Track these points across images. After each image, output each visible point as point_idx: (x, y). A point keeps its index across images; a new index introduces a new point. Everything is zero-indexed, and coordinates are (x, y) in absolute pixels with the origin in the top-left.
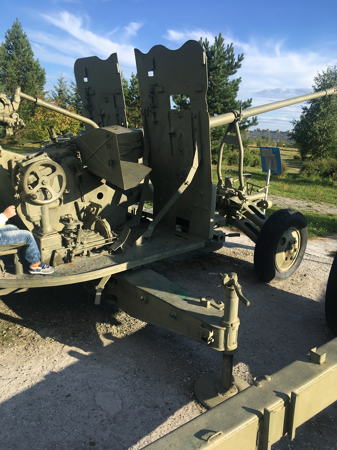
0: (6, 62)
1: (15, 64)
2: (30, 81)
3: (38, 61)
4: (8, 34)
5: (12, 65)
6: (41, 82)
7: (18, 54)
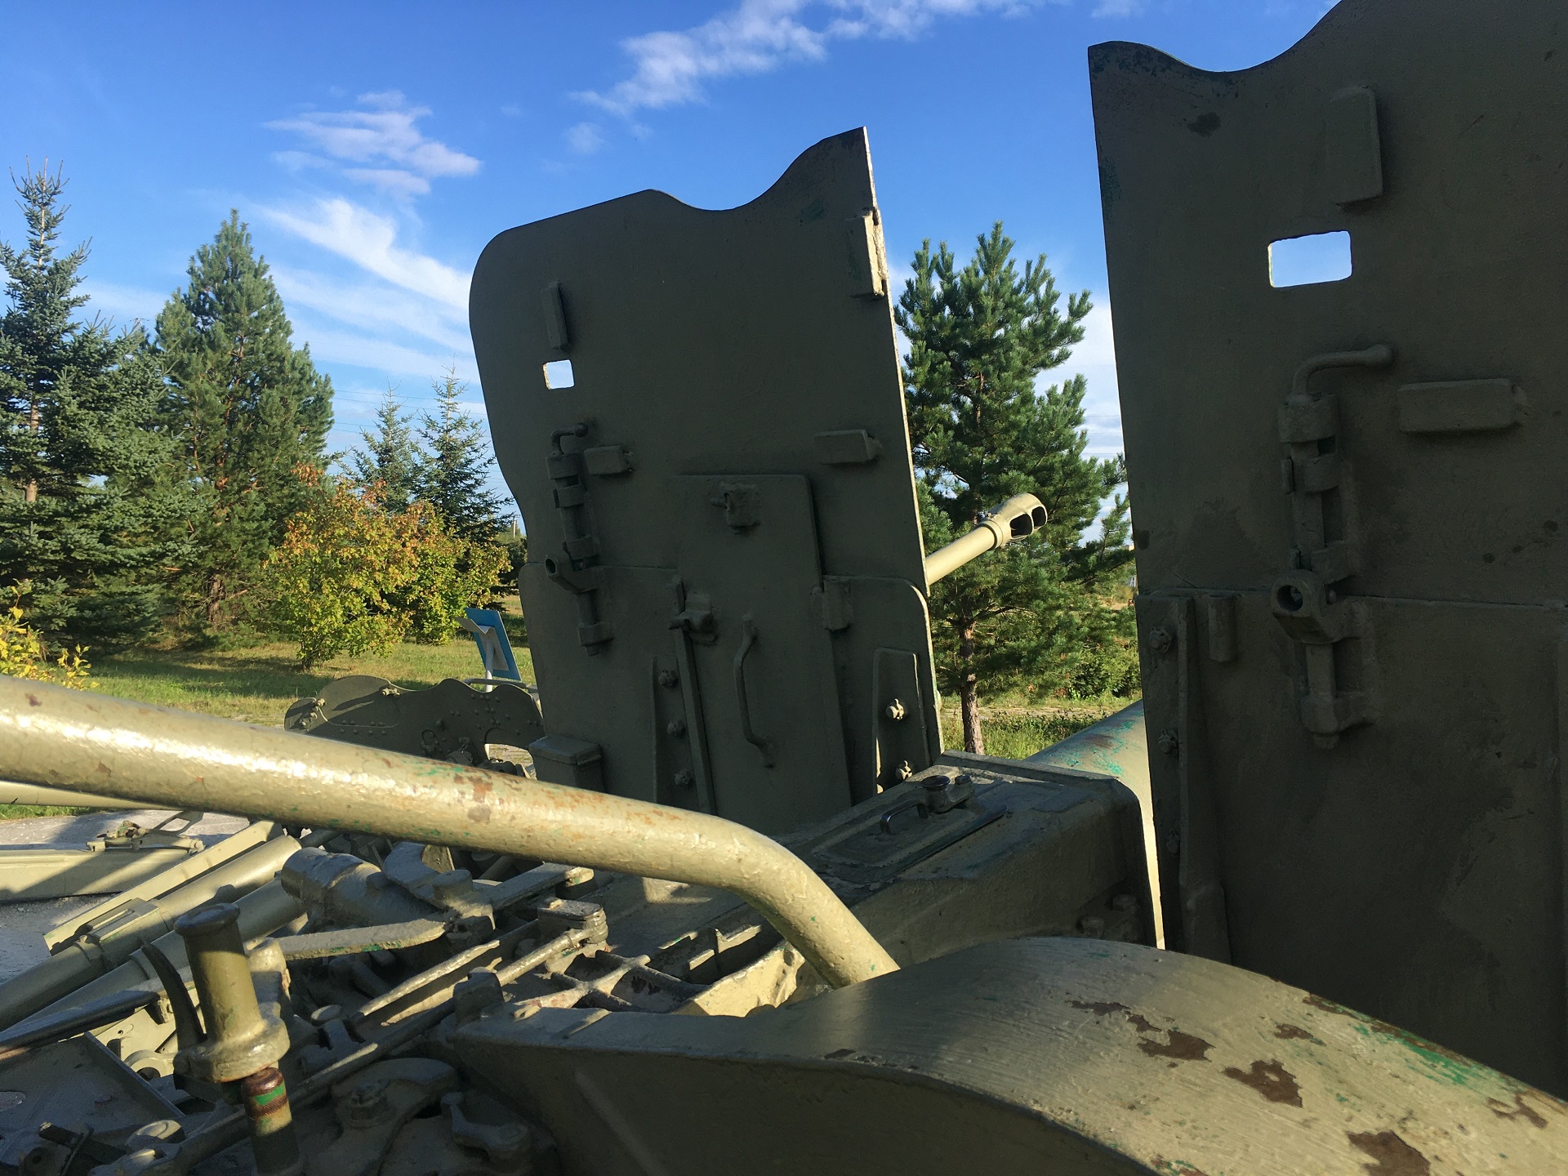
0: (186, 356)
1: (218, 365)
2: (275, 420)
3: (306, 351)
4: (198, 264)
5: (209, 366)
6: (314, 423)
7: (232, 327)
